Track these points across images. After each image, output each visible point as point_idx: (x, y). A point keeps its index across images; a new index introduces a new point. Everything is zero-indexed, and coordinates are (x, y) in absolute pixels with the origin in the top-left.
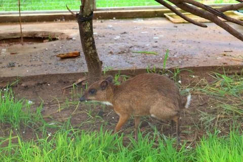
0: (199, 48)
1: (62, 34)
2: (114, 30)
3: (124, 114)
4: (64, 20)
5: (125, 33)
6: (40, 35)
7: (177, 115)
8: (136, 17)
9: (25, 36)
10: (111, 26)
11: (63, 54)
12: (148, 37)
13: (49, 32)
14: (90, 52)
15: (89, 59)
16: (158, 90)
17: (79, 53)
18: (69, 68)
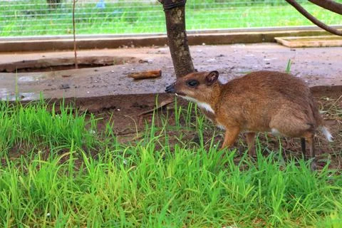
0: (332, 69)
1: (133, 58)
2: (204, 53)
3: (233, 127)
4: (133, 46)
5: (221, 56)
6: (101, 62)
7: (309, 130)
8: (235, 43)
9: (79, 62)
10: (200, 51)
11: (138, 73)
12: (255, 59)
13: (113, 57)
14: (181, 54)
15: (178, 65)
16: (281, 92)
17: (160, 72)
18: (147, 89)
